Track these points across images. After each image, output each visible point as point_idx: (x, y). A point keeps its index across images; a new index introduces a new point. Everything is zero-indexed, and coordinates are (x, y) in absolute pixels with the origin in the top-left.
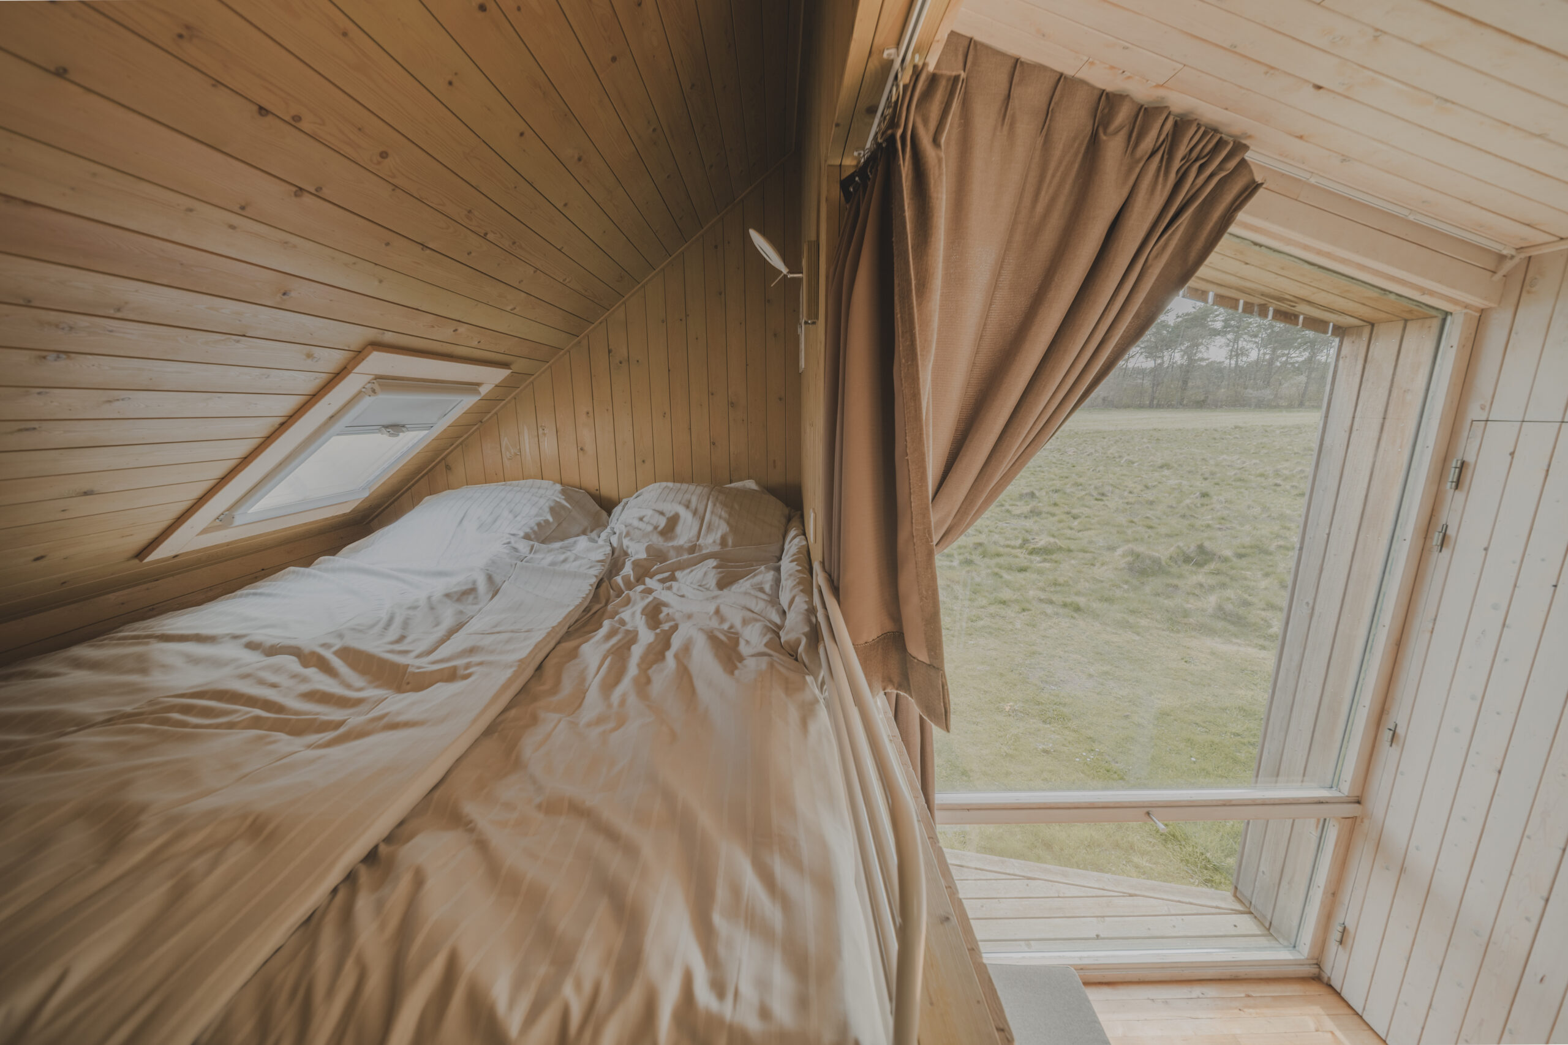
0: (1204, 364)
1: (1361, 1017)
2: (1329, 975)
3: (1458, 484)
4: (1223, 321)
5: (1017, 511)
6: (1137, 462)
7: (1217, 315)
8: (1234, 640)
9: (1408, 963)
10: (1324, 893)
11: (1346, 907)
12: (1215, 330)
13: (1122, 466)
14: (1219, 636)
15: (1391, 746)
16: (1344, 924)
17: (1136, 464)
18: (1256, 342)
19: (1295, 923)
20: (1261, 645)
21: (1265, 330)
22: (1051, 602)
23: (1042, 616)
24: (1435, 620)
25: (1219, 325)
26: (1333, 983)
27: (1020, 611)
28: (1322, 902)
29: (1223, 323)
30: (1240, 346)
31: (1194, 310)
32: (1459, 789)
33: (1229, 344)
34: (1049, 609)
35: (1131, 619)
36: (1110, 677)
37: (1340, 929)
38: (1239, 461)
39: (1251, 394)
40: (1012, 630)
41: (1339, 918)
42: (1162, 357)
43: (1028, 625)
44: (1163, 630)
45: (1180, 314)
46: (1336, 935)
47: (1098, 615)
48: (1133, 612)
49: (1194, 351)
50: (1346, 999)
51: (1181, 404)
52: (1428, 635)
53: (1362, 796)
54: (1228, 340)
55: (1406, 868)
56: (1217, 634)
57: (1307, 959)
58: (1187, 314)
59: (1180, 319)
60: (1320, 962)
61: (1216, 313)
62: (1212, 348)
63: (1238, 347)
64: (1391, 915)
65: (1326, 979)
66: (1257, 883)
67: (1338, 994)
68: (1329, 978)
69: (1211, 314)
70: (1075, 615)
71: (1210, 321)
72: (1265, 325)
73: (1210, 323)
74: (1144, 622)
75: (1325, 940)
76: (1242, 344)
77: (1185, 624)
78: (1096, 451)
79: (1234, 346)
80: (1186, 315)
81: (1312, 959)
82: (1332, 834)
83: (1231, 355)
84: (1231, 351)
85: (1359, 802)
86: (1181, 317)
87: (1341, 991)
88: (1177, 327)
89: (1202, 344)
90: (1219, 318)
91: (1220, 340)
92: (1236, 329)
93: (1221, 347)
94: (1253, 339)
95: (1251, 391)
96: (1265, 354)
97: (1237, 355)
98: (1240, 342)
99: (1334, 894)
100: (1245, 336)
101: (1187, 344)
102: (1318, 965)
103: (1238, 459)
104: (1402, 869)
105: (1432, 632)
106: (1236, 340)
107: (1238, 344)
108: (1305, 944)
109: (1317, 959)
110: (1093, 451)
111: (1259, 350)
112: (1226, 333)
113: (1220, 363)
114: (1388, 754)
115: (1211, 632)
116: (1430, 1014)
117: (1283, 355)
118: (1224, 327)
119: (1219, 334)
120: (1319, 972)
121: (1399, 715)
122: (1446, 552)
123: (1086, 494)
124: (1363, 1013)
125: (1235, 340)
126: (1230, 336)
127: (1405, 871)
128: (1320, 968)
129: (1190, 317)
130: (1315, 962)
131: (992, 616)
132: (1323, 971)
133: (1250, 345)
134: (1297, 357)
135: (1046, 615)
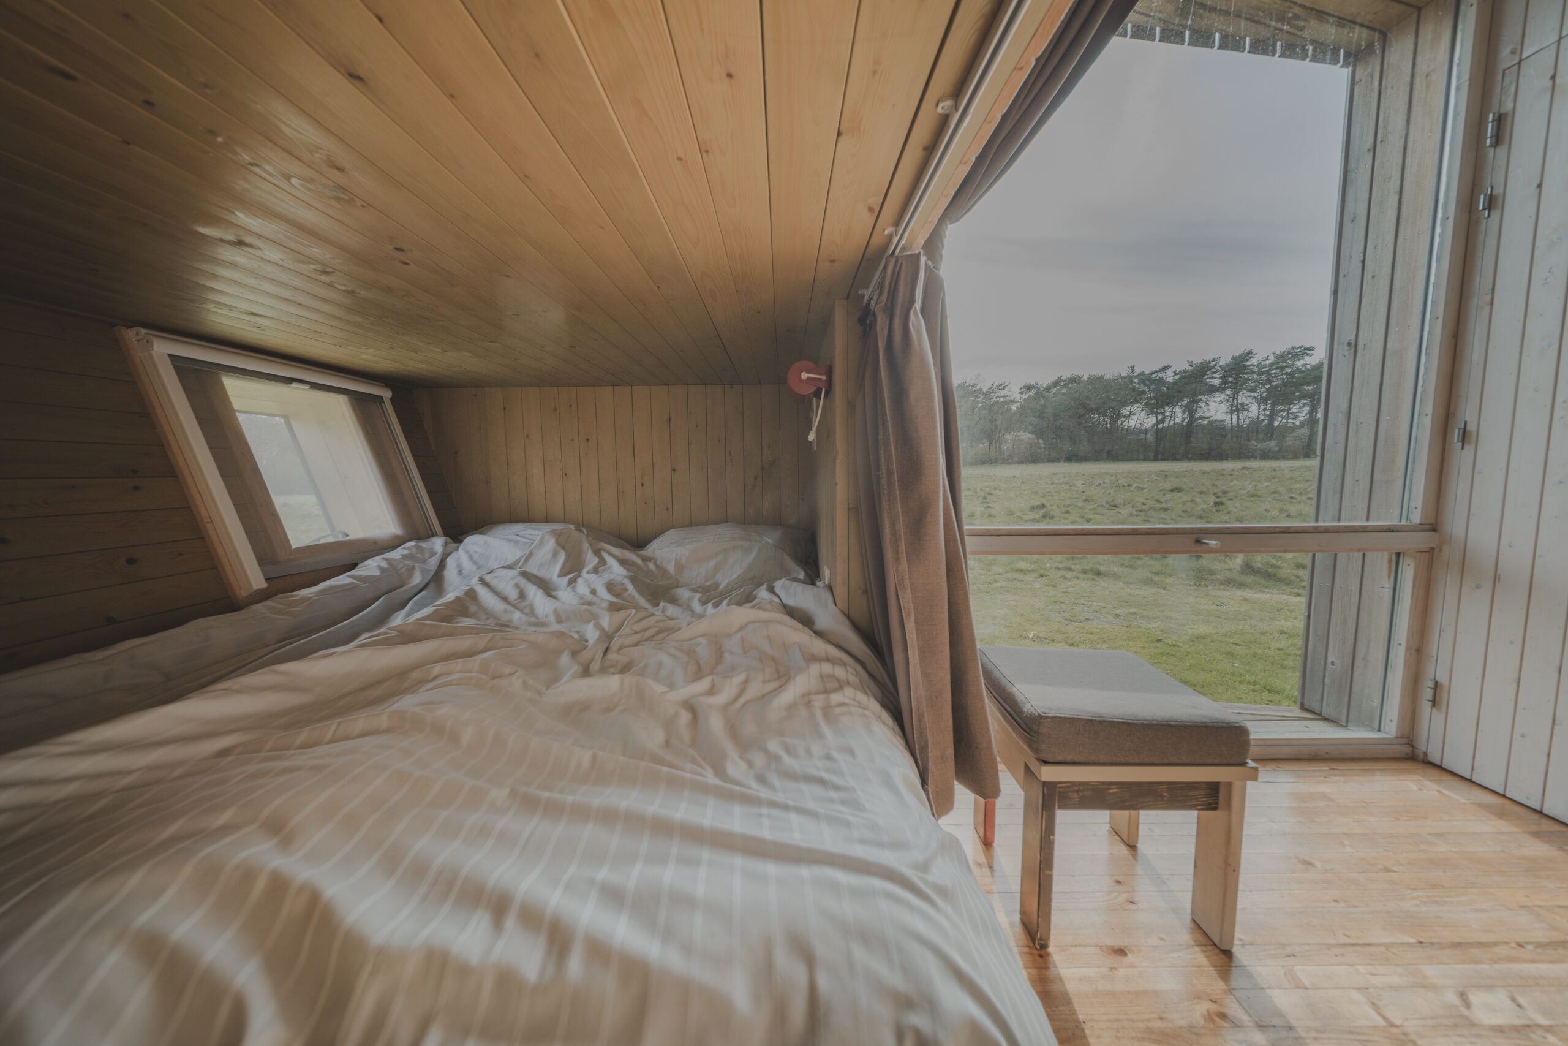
0: (1206, 422)
1: (1470, 781)
2: (1424, 749)
3: (1498, 140)
4: (1221, 378)
5: (1026, 518)
6: (1146, 488)
7: (1215, 372)
8: (1267, 590)
9: (1518, 686)
10: (1407, 649)
11: (1435, 658)
12: (1213, 386)
13: (1132, 491)
14: (1251, 588)
15: (1463, 448)
16: (1435, 679)
17: (1146, 490)
18: (1254, 397)
19: (1377, 703)
20: (1295, 593)
21: (1264, 385)
22: (1070, 569)
23: (1062, 579)
24: (1493, 289)
25: (1217, 382)
26: (1431, 758)
27: (1038, 576)
28: (1406, 661)
29: (1221, 380)
30: (1240, 402)
31: (1191, 368)
32: (1550, 452)
33: (1228, 400)
34: (1069, 575)
35: (1156, 578)
36: (1138, 617)
37: (1431, 684)
38: (1251, 486)
39: (1256, 446)
40: (1030, 589)
41: (1429, 672)
42: (1163, 414)
43: (1047, 585)
44: (1190, 586)
45: (1178, 371)
46: (1428, 694)
47: (1120, 577)
48: (1157, 574)
49: (1195, 408)
50: (1449, 769)
51: (1187, 456)
52: (1487, 309)
53: (1436, 524)
54: (1227, 395)
55: (1499, 575)
56: (1247, 586)
57: (1397, 737)
58: (1185, 372)
59: (1178, 377)
60: (1412, 741)
61: (1213, 370)
62: (1212, 404)
63: (1237, 402)
64: (1490, 638)
65: (1421, 755)
66: (1326, 680)
67: (1439, 767)
68: (1425, 754)
69: (1208, 371)
70: (1095, 577)
71: (1208, 378)
72: (1263, 380)
73: (1208, 380)
74: (1168, 580)
75: (1415, 711)
76: (1242, 399)
77: (1213, 580)
78: (1104, 483)
79: (1233, 402)
80: (1183, 373)
81: (1402, 738)
82: (1408, 572)
83: (1231, 410)
84: (1232, 405)
85: (1434, 530)
86: (1179, 374)
87: (1442, 762)
88: (1175, 383)
89: (1200, 400)
90: (1217, 375)
91: (1220, 396)
92: (1234, 385)
93: (1221, 402)
94: (1252, 394)
95: (1255, 443)
96: (1265, 410)
97: (1238, 410)
98: (1239, 398)
99: (1419, 651)
100: (1245, 391)
101: (1186, 400)
102: (1411, 744)
103: (1250, 484)
104: (1496, 578)
105: (1492, 304)
106: (1235, 396)
107: (1237, 400)
108: (1391, 721)
109: (1408, 738)
110: (1102, 483)
111: (1259, 406)
112: (1225, 389)
113: (1222, 421)
114: (1462, 458)
115: (1242, 585)
116: (1555, 732)
117: (1283, 410)
118: (1222, 384)
119: (1218, 391)
120: (1413, 751)
121: (1467, 413)
122: (1495, 215)
123: (1098, 506)
124: (1471, 776)
125: (1234, 394)
126: (1228, 392)
127: (1499, 578)
128: (1412, 746)
129: (1187, 374)
130: (1405, 741)
131: (1009, 580)
132: (1417, 748)
133: (1249, 400)
134: (1298, 412)
135: (1066, 578)
